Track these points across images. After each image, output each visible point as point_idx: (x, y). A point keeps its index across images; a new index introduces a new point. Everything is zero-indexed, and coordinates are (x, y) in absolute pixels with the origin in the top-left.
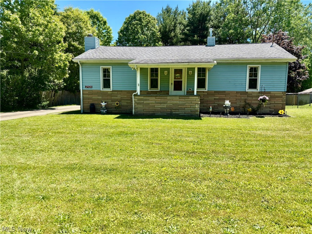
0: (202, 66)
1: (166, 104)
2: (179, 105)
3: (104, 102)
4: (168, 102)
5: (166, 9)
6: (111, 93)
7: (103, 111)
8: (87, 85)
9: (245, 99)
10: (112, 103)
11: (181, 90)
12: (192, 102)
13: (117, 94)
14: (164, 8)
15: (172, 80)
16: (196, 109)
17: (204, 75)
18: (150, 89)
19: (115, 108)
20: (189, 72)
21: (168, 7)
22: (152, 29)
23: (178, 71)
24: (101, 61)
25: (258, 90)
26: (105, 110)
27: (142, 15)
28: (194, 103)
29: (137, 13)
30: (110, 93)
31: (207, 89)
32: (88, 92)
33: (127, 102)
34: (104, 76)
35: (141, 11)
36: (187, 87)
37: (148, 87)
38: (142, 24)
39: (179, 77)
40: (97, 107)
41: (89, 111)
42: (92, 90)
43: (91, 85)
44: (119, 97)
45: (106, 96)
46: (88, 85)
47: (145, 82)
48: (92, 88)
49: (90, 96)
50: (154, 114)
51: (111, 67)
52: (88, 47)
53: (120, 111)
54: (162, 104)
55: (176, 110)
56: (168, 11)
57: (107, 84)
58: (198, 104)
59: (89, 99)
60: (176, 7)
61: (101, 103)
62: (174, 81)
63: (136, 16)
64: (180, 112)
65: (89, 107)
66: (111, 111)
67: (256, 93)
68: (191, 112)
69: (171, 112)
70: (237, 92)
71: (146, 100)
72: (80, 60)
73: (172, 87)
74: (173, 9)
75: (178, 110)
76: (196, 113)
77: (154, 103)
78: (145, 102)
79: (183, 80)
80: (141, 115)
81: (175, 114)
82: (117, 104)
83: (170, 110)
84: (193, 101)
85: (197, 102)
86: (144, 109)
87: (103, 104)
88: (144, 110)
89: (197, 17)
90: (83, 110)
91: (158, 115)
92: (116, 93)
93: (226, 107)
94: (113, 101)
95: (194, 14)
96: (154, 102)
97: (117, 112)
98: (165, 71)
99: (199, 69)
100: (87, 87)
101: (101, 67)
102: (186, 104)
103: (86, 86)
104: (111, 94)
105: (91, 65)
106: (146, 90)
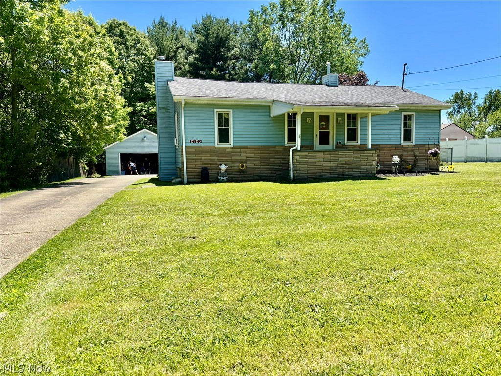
0: (352, 111)
1: (337, 162)
2: (354, 162)
3: (223, 165)
4: (340, 159)
5: (159, 24)
6: (231, 150)
7: (222, 178)
8: (192, 139)
9: (402, 154)
10: (233, 165)
11: (328, 143)
12: (369, 158)
13: (240, 152)
14: (157, 21)
15: (317, 131)
16: (373, 167)
17: (355, 124)
18: (287, 144)
19: (240, 173)
20: (338, 119)
21: (162, 19)
22: (144, 52)
23: (325, 119)
24: (219, 101)
25: (412, 143)
26: (226, 176)
27: (123, 28)
28: (370, 160)
29: (114, 24)
30: (229, 150)
31: (359, 142)
32: (194, 150)
33: (255, 164)
34: (220, 124)
35: (121, 21)
36: (336, 140)
37: (284, 140)
38: (127, 43)
39: (325, 127)
40: (212, 173)
41: (199, 180)
42: (201, 147)
43: (199, 139)
44: (243, 156)
45: (223, 155)
46: (194, 139)
47: (280, 133)
48: (201, 143)
49: (197, 156)
50: (322, 176)
51: (231, 111)
52: (160, 78)
53: (245, 177)
54: (332, 162)
55: (349, 170)
56: (162, 25)
57: (224, 136)
58: (375, 160)
59: (196, 160)
60: (174, 21)
61: (220, 167)
62: (320, 131)
63: (114, 28)
64: (355, 172)
65: (200, 173)
66: (231, 179)
67: (411, 146)
68: (367, 171)
69: (343, 172)
70: (392, 146)
71: (311, 157)
72: (185, 98)
73: (316, 140)
74: (170, 24)
75: (351, 170)
76: (373, 172)
77: (322, 161)
78: (310, 160)
79: (330, 130)
80: (305, 179)
81: (348, 175)
82: (242, 166)
83: (342, 170)
84: (370, 156)
85: (374, 158)
86: (308, 170)
87: (223, 168)
88: (309, 172)
89: (211, 40)
90: (188, 179)
91: (327, 178)
92: (239, 150)
93: (395, 164)
94: (234, 162)
95: (207, 36)
96: (322, 159)
97: (240, 179)
98: (307, 118)
99: (349, 115)
100: (193, 142)
101: (216, 110)
102: (362, 161)
103: (191, 141)
104: (232, 152)
105: (199, 107)
106: (282, 144)
